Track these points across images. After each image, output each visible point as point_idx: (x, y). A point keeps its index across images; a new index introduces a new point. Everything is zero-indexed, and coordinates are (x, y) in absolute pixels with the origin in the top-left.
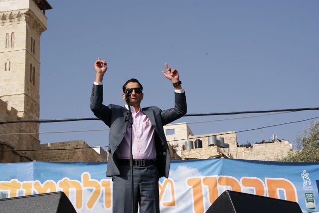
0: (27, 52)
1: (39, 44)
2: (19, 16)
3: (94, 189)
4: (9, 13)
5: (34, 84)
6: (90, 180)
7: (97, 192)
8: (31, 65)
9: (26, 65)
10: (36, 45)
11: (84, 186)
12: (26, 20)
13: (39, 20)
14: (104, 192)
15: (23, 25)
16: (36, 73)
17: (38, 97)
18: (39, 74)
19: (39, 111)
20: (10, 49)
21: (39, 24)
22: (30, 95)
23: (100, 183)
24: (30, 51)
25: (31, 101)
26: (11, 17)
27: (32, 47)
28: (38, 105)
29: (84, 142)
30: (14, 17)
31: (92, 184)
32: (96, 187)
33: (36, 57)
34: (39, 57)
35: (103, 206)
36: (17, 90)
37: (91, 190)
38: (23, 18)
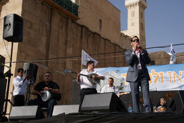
0: (139, 18)
1: (144, 14)
2: (136, 4)
3: (156, 76)
4: (133, 4)
5: (143, 30)
6: (154, 72)
7: (158, 77)
8: (141, 22)
9: (139, 23)
10: (143, 14)
11: (152, 75)
12: (139, 5)
13: (143, 4)
14: (161, 77)
15: (138, 7)
16: (143, 26)
17: (145, 35)
18: (144, 26)
19: (145, 40)
20: (133, 18)
21: (144, 6)
22: (141, 35)
23: (159, 74)
24: (140, 17)
25: (142, 37)
26: (133, 5)
27: (141, 15)
28: (145, 38)
29: (164, 51)
30: (134, 5)
31: (156, 74)
32: (157, 75)
33: (143, 19)
34: (144, 19)
35: (160, 82)
36: (137, 33)
37: (155, 76)
38: (138, 4)
